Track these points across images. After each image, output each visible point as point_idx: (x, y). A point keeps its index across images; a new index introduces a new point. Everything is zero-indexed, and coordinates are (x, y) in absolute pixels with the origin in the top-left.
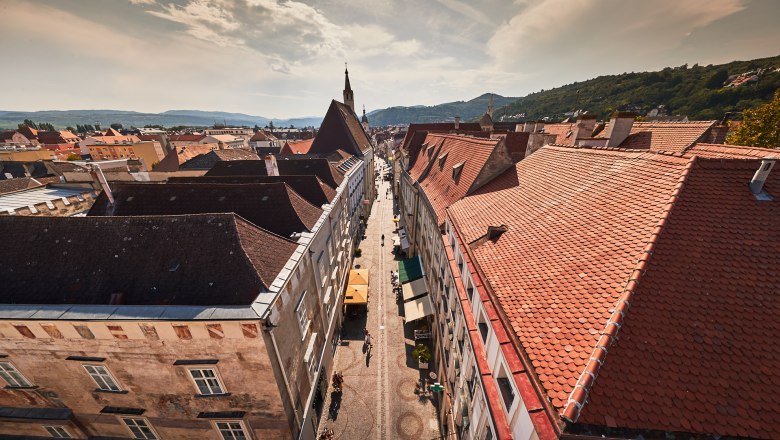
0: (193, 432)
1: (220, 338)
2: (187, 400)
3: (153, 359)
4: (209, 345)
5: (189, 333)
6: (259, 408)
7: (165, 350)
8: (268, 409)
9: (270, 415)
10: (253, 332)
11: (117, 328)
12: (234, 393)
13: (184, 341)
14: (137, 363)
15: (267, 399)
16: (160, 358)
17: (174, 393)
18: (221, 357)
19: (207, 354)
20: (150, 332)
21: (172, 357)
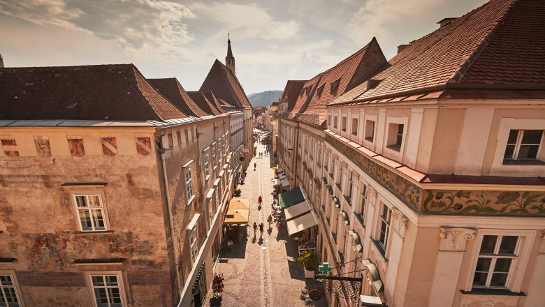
0: (63, 292)
1: (113, 154)
2: (65, 241)
3: (39, 184)
4: (101, 163)
5: (82, 147)
6: (140, 253)
7: (54, 171)
8: (150, 253)
9: (152, 263)
10: (146, 148)
11: (11, 142)
12: (117, 231)
13: (76, 158)
14: (21, 189)
15: (151, 238)
16: (47, 181)
17: (52, 231)
18: (111, 179)
19: (97, 176)
20: (43, 146)
21: (59, 179)
